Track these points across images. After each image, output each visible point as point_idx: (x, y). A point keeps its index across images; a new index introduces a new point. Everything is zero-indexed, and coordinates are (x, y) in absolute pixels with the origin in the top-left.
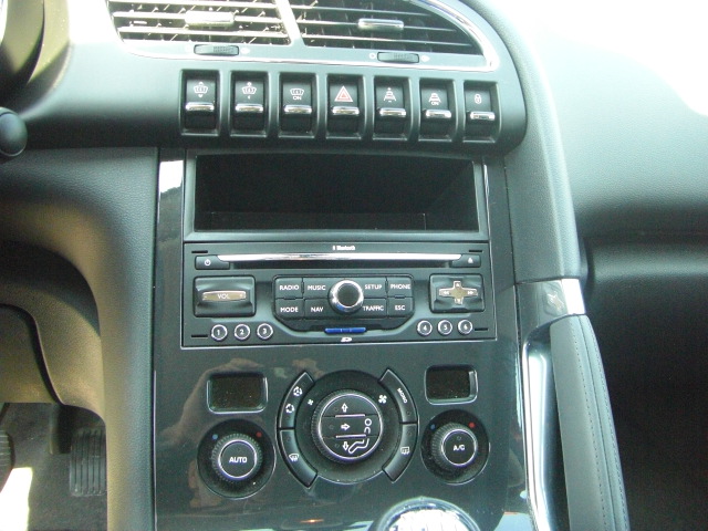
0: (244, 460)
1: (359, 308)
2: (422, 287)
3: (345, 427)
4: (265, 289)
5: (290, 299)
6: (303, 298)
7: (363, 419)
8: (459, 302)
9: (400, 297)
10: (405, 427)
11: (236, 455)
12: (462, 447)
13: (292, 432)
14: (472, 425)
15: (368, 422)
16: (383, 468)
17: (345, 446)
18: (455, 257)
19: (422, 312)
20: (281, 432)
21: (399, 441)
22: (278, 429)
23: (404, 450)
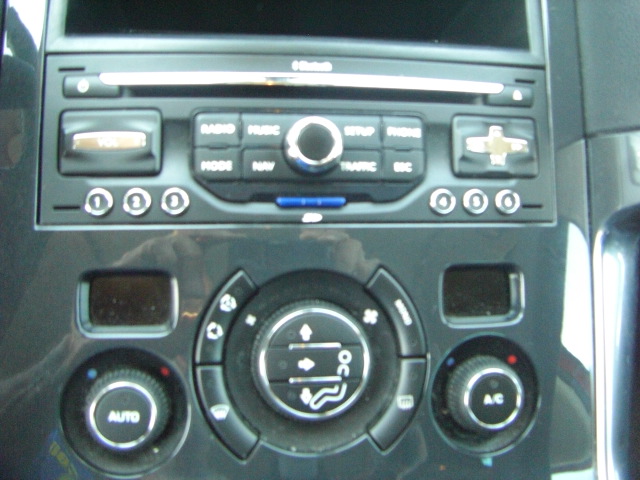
0: (134, 417)
1: (334, 166)
2: (439, 135)
3: (306, 364)
4: (177, 132)
5: (218, 148)
6: (241, 148)
7: (337, 351)
8: (498, 161)
9: (403, 149)
10: (405, 365)
11: (120, 409)
12: (498, 399)
13: (218, 370)
14: (512, 359)
15: (345, 357)
16: (367, 430)
17: (306, 396)
18: (494, 88)
19: (439, 176)
20: (199, 370)
21: (395, 385)
22: (195, 365)
23: (404, 402)
